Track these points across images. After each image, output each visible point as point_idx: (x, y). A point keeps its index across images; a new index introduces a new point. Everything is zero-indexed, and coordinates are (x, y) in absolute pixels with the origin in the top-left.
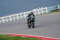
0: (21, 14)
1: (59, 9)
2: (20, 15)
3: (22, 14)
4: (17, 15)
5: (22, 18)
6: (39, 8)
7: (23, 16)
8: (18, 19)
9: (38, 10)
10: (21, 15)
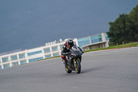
0: (17, 54)
1: (104, 43)
2: (16, 56)
3: (20, 55)
4: (9, 55)
5: (19, 63)
6: (61, 40)
7: (22, 59)
8: (11, 65)
9: (59, 44)
10: (18, 56)
